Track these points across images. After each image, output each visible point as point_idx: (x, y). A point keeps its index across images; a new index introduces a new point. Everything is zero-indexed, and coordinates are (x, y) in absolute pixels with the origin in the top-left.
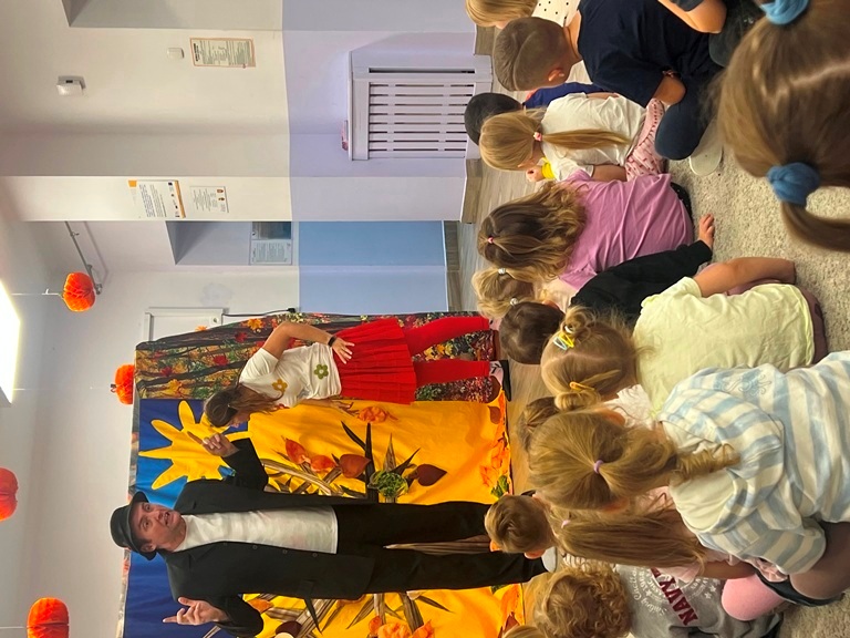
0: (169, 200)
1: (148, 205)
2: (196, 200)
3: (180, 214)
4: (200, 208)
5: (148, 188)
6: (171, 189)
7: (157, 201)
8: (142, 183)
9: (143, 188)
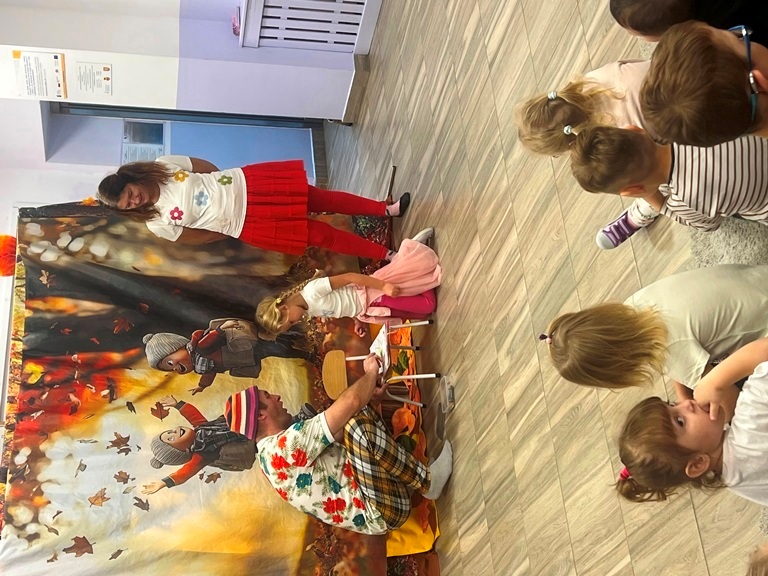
0: (52, 78)
1: (30, 80)
2: (80, 78)
3: (62, 94)
4: (84, 87)
5: (32, 61)
6: (56, 64)
7: (40, 76)
8: (27, 55)
9: (26, 59)
